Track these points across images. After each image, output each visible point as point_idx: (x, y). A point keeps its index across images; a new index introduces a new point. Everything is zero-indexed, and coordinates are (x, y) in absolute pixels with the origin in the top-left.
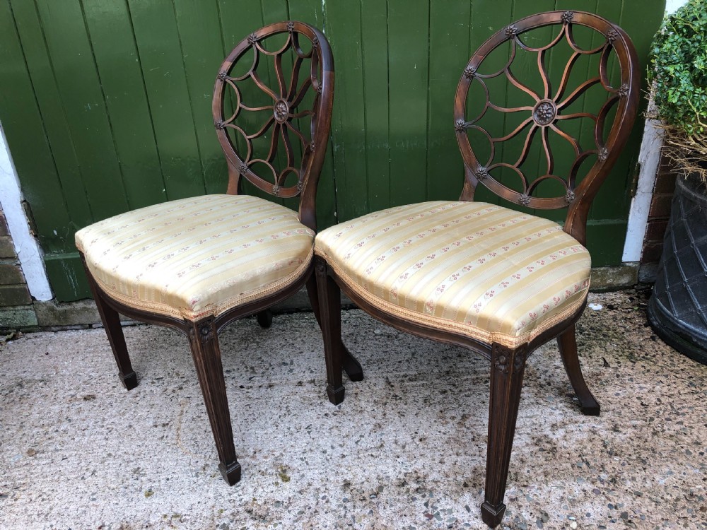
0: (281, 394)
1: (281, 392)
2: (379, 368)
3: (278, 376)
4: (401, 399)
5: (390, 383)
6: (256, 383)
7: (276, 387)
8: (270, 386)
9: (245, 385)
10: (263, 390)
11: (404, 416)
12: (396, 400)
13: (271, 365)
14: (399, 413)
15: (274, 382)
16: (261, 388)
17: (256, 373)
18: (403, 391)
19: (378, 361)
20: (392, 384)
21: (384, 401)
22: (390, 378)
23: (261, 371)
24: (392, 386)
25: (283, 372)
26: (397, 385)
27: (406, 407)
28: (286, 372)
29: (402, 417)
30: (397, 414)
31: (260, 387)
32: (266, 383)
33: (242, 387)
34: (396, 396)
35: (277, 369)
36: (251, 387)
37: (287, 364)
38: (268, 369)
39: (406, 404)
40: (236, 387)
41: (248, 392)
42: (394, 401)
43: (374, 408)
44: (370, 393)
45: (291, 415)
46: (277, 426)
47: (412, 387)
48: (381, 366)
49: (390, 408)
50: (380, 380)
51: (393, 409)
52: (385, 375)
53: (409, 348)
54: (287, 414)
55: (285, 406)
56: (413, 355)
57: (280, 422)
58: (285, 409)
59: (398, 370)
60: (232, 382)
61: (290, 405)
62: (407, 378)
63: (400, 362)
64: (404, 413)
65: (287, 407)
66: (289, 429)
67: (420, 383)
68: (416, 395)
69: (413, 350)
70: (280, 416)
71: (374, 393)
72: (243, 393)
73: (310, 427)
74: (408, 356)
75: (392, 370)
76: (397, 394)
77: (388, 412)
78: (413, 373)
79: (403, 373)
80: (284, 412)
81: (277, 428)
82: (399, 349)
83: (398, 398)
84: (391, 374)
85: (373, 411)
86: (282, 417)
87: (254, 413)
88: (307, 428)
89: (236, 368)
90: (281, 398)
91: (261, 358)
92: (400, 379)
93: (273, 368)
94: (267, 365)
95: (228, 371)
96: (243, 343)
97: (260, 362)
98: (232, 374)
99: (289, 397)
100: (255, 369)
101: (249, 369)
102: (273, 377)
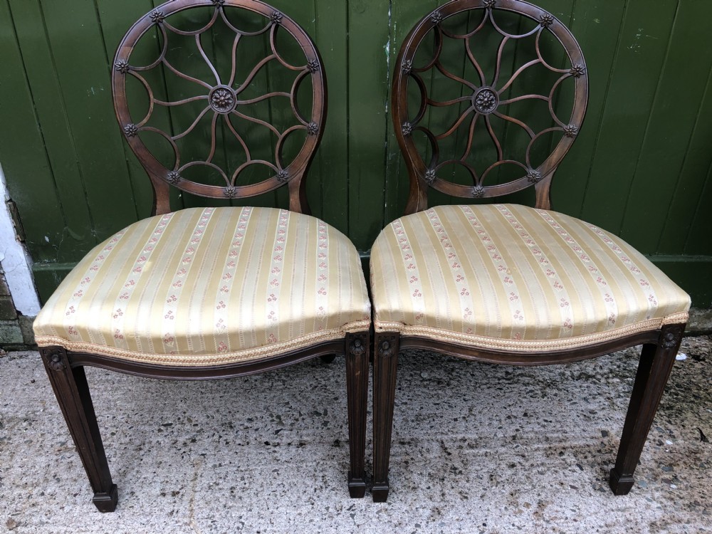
0: (315, 457)
1: (315, 454)
2: (432, 427)
3: (310, 431)
4: (460, 472)
5: (446, 449)
6: (284, 438)
7: (308, 447)
8: (302, 444)
9: (272, 441)
10: (293, 450)
11: (466, 498)
12: (456, 474)
13: (301, 415)
14: (460, 493)
15: (305, 438)
16: (291, 447)
17: (283, 425)
18: (462, 461)
19: (429, 417)
20: (449, 451)
21: (441, 474)
22: (445, 443)
23: (290, 422)
24: (449, 454)
25: (316, 425)
26: (455, 452)
27: (468, 485)
28: (320, 425)
29: (465, 500)
30: (459, 496)
31: (289, 444)
32: (297, 439)
33: (267, 443)
34: (455, 469)
35: (308, 420)
36: (278, 444)
37: (320, 414)
38: (297, 420)
39: (468, 481)
40: (260, 443)
41: (275, 452)
42: (453, 476)
43: (430, 485)
44: (423, 463)
45: (330, 488)
46: (313, 504)
47: (474, 456)
48: (433, 423)
49: (449, 486)
50: (434, 443)
51: (453, 488)
52: (439, 437)
53: (464, 400)
54: (324, 486)
55: (321, 474)
56: (470, 410)
57: (315, 498)
58: (321, 479)
59: (455, 430)
60: (255, 436)
61: (326, 474)
62: (466, 443)
63: (456, 420)
64: (466, 493)
65: (323, 477)
66: (327, 509)
67: (483, 451)
68: (479, 468)
69: (470, 403)
70: (315, 490)
71: (428, 462)
72: (269, 453)
73: (354, 508)
74: (465, 412)
75: (446, 430)
76: (456, 465)
77: (447, 491)
78: (472, 436)
79: (460, 437)
80: (319, 483)
81: (313, 508)
82: (453, 401)
83: (457, 471)
84: (446, 437)
85: (429, 488)
86: (318, 491)
87: (284, 483)
88: (349, 510)
89: (259, 415)
90: (315, 464)
91: (288, 403)
92: (458, 444)
93: (303, 419)
94: (296, 414)
95: (250, 420)
96: (267, 380)
97: (288, 409)
98: (255, 425)
99: (325, 462)
100: (282, 418)
101: (274, 418)
102: (304, 432)
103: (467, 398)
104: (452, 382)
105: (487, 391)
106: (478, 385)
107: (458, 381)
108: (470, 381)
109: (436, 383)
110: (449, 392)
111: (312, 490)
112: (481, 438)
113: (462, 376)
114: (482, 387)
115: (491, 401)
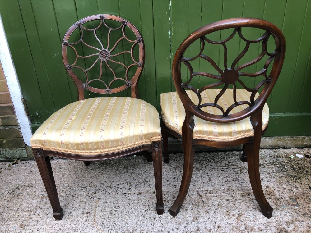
0: (145, 198)
1: (145, 197)
2: (194, 186)
3: (143, 188)
4: (206, 203)
5: (200, 194)
6: (132, 191)
7: (142, 195)
8: (140, 194)
9: (127, 193)
10: (136, 196)
11: (208, 213)
12: (204, 204)
13: (139, 182)
15: (141, 191)
16: (135, 195)
17: (132, 186)
18: (206, 199)
19: (193, 182)
20: (201, 195)
21: (197, 204)
22: (199, 192)
23: (135, 185)
24: (201, 196)
25: (145, 186)
26: (203, 195)
27: (209, 208)
28: (147, 186)
29: (207, 214)
30: (205, 212)
32: (137, 192)
33: (125, 193)
34: (203, 202)
35: (142, 184)
36: (130, 194)
37: (147, 182)
38: (138, 184)
39: (209, 206)
40: (122, 193)
41: (128, 196)
42: (202, 205)
43: (193, 208)
44: (190, 200)
45: (151, 210)
46: (144, 216)
47: (211, 197)
48: (194, 184)
50: (194, 192)
51: (202, 209)
52: (197, 190)
53: (208, 175)
54: (149, 209)
56: (210, 179)
57: (145, 214)
58: (147, 206)
59: (203, 187)
60: (120, 190)
61: (150, 204)
62: (208, 192)
63: (204, 183)
64: (208, 211)
65: (148, 206)
66: (150, 218)
67: (215, 195)
68: (213, 201)
69: (210, 176)
70: (145, 210)
71: (192, 199)
72: (126, 197)
73: (161, 217)
74: (208, 180)
75: (200, 187)
76: (204, 200)
77: (200, 210)
78: (211, 189)
79: (205, 189)
80: (147, 208)
81: (144, 218)
82: (203, 176)
83: (204, 203)
84: (200, 190)
85: (192, 209)
87: (132, 208)
88: (159, 218)
89: (122, 183)
90: (145, 201)
91: (134, 178)
92: (205, 192)
93: (140, 184)
94: (137, 182)
95: (118, 185)
96: (125, 169)
97: (134, 180)
98: (120, 186)
99: (149, 200)
100: (132, 183)
101: (128, 184)
102: (141, 189)
103: (208, 174)
104: (202, 168)
105: (217, 171)
106: (213, 169)
107: (205, 168)
108: (210, 168)
109: (195, 169)
110: (201, 172)
111: (144, 211)
112: (214, 190)
113: (207, 166)
114: (215, 170)
115: (219, 175)
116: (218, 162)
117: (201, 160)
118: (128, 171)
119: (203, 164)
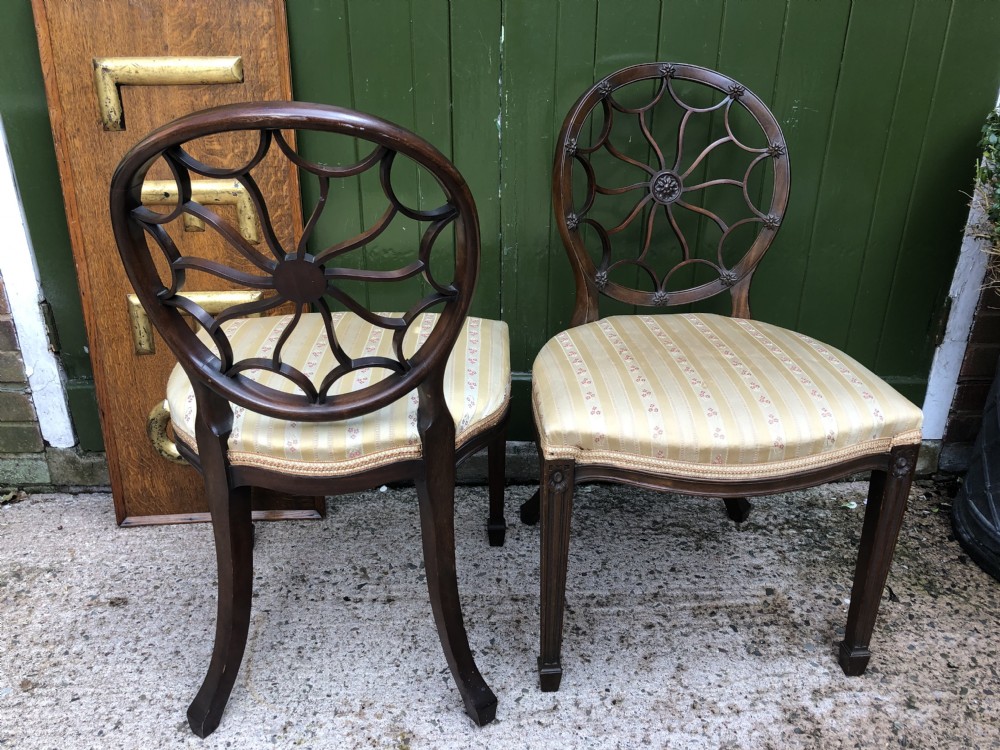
0: (405, 615)
1: (405, 611)
3: (402, 586)
4: (584, 633)
5: (569, 607)
6: (368, 593)
7: (398, 603)
8: (390, 600)
9: (353, 597)
10: (378, 606)
11: (589, 661)
12: (578, 634)
13: (391, 567)
14: (582, 656)
15: (394, 594)
16: (376, 604)
17: (368, 578)
18: (588, 621)
20: (572, 609)
22: (569, 600)
23: (377, 575)
24: (572, 612)
25: (409, 580)
26: (580, 611)
27: (592, 647)
28: (414, 579)
29: (586, 664)
30: (580, 658)
31: (374, 600)
32: (383, 595)
33: (347, 599)
34: (578, 629)
35: (400, 574)
36: (361, 600)
37: (415, 567)
38: (386, 573)
39: (592, 643)
40: (338, 598)
41: (356, 608)
42: (574, 637)
45: (420, 649)
46: (398, 666)
47: (603, 615)
49: (569, 648)
51: (573, 650)
53: (598, 552)
54: (413, 647)
55: (411, 634)
56: (604, 563)
57: (401, 659)
58: (410, 638)
59: (582, 587)
60: (332, 590)
61: (417, 633)
62: (595, 601)
63: (584, 574)
64: (589, 656)
65: (413, 636)
66: (415, 671)
67: (615, 609)
68: (608, 628)
69: (604, 556)
70: (403, 651)
72: (349, 610)
74: (597, 566)
75: (572, 586)
76: (580, 625)
77: (565, 655)
78: (603, 593)
79: (588, 593)
80: (408, 643)
81: (398, 670)
82: (583, 554)
83: (580, 632)
84: (571, 594)
86: (405, 652)
87: (365, 643)
88: (441, 673)
89: (338, 567)
90: (404, 622)
91: (376, 554)
92: (584, 601)
93: (394, 572)
94: (385, 567)
95: (327, 573)
96: (352, 528)
97: (375, 561)
98: (333, 578)
99: (417, 620)
100: (368, 570)
101: (358, 571)
102: (394, 587)
103: (601, 549)
104: (584, 531)
105: (627, 542)
106: (617, 535)
107: (593, 531)
108: (607, 531)
110: (579, 543)
111: (399, 650)
112: (614, 595)
113: (598, 525)
114: (621, 538)
115: (630, 554)
116: (631, 515)
117: (584, 507)
118: (361, 533)
119: (587, 518)
